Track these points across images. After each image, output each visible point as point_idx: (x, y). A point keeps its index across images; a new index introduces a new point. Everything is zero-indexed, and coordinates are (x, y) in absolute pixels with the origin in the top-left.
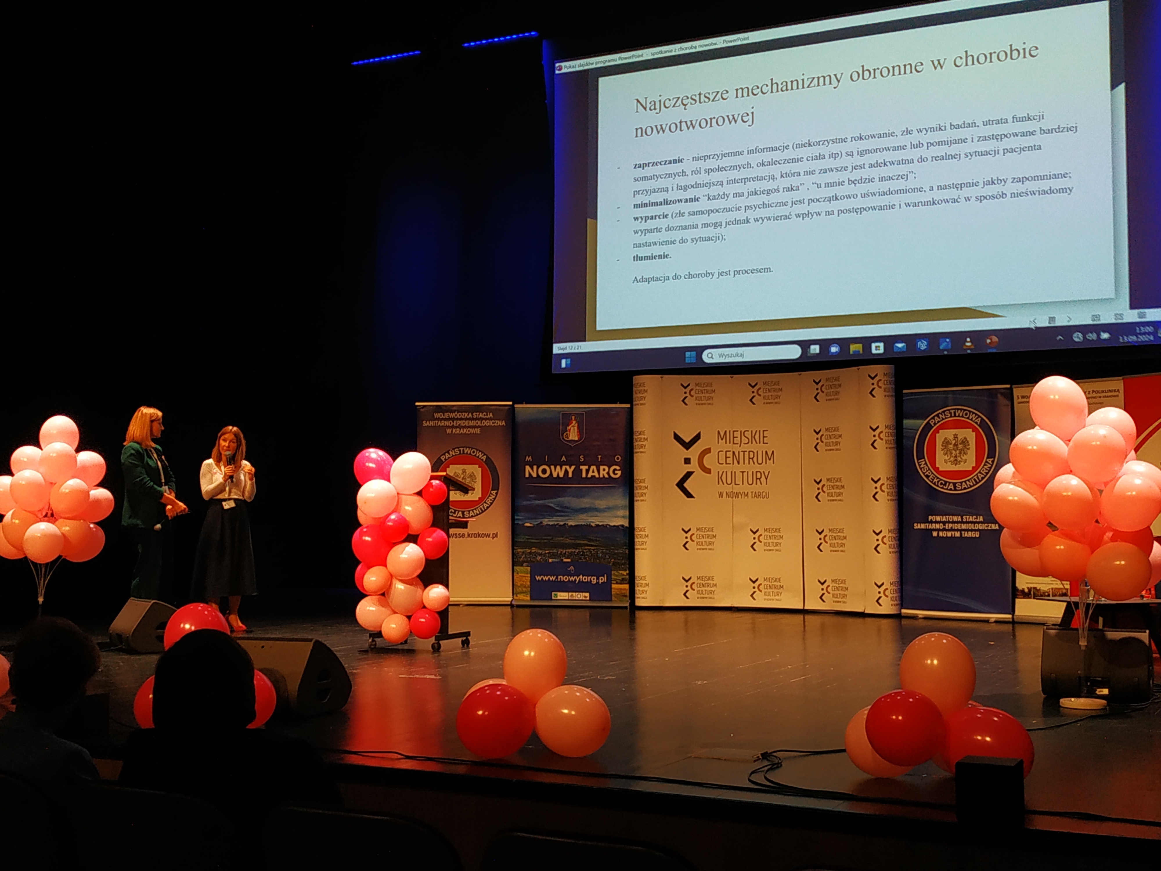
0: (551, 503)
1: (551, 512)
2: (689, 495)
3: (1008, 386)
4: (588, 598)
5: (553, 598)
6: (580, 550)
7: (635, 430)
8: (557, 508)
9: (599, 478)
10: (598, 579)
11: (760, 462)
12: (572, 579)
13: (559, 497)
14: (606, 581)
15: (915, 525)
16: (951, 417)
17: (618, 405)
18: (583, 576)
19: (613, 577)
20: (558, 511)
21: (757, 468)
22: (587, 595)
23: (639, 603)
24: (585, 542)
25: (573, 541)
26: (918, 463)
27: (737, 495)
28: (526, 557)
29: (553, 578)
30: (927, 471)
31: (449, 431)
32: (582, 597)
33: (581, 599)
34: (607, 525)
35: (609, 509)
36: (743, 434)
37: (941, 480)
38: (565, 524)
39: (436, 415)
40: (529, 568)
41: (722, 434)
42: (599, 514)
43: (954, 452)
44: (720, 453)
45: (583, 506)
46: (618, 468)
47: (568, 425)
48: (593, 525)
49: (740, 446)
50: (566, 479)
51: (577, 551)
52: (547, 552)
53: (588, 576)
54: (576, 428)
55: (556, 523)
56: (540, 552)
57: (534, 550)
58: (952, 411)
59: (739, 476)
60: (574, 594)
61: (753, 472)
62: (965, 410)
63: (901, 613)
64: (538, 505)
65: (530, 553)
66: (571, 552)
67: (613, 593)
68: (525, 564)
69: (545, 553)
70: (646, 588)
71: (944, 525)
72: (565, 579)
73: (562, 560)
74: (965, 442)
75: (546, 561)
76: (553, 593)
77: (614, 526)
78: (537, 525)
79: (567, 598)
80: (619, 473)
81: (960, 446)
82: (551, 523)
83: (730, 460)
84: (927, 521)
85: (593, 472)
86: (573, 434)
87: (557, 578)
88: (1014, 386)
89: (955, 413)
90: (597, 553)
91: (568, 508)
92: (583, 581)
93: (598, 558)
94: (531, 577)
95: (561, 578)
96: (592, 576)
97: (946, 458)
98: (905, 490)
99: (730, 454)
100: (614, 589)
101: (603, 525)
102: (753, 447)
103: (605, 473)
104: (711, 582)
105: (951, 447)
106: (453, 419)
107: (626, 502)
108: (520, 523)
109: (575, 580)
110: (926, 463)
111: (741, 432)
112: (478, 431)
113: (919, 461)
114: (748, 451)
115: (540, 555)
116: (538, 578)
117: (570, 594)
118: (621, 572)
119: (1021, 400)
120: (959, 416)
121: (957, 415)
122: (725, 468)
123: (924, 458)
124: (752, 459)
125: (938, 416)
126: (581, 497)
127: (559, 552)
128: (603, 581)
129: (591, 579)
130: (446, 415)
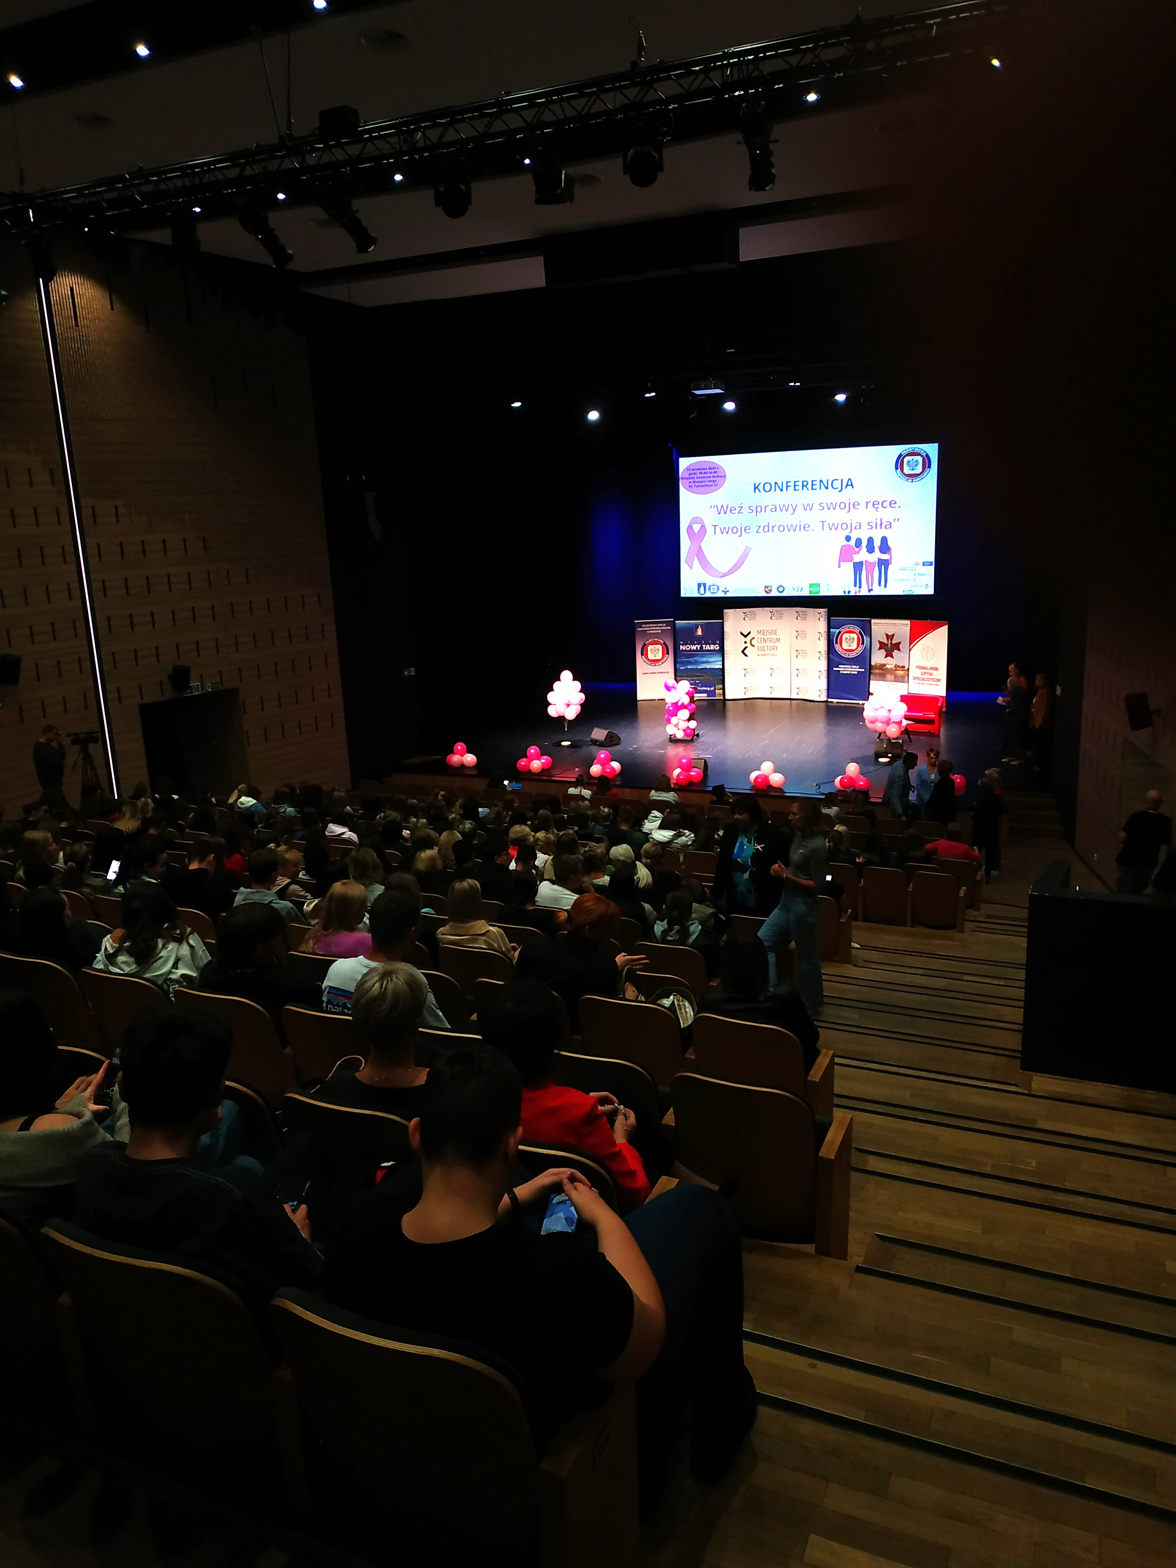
0: (691, 660)
1: (691, 663)
2: (746, 656)
6: (704, 678)
7: (724, 630)
8: (694, 662)
9: (710, 649)
10: (711, 688)
11: (774, 642)
13: (694, 657)
15: (834, 669)
16: (848, 629)
17: (718, 621)
19: (716, 687)
21: (773, 644)
22: (707, 695)
23: (727, 697)
24: (705, 675)
27: (765, 655)
30: (839, 649)
31: (648, 632)
33: (704, 696)
34: (714, 668)
35: (714, 662)
36: (767, 631)
37: (844, 652)
39: (643, 626)
41: (759, 630)
42: (709, 664)
43: (849, 642)
44: (759, 639)
45: (704, 661)
46: (718, 645)
47: (697, 629)
48: (708, 668)
49: (768, 636)
50: (697, 650)
51: (702, 678)
53: (706, 687)
54: (701, 630)
58: (849, 627)
59: (766, 647)
60: (701, 694)
61: (772, 646)
62: (853, 626)
63: (828, 701)
64: (685, 661)
66: (700, 678)
67: (716, 693)
70: (730, 692)
71: (844, 669)
74: (853, 639)
77: (717, 668)
78: (685, 667)
80: (718, 648)
82: (690, 667)
83: (762, 642)
84: (838, 667)
85: (708, 647)
86: (699, 632)
88: (872, 619)
90: (710, 679)
91: (699, 661)
96: (709, 687)
97: (846, 644)
98: (831, 655)
99: (762, 639)
101: (712, 668)
102: (772, 636)
103: (713, 647)
105: (848, 640)
106: (650, 627)
107: (721, 659)
108: (678, 667)
109: (701, 689)
110: (838, 646)
111: (767, 629)
112: (660, 631)
113: (836, 645)
114: (770, 637)
118: (719, 685)
119: (874, 625)
120: (851, 629)
122: (760, 645)
123: (838, 644)
124: (772, 641)
125: (844, 628)
126: (702, 657)
128: (713, 689)
129: (708, 689)
130: (647, 626)
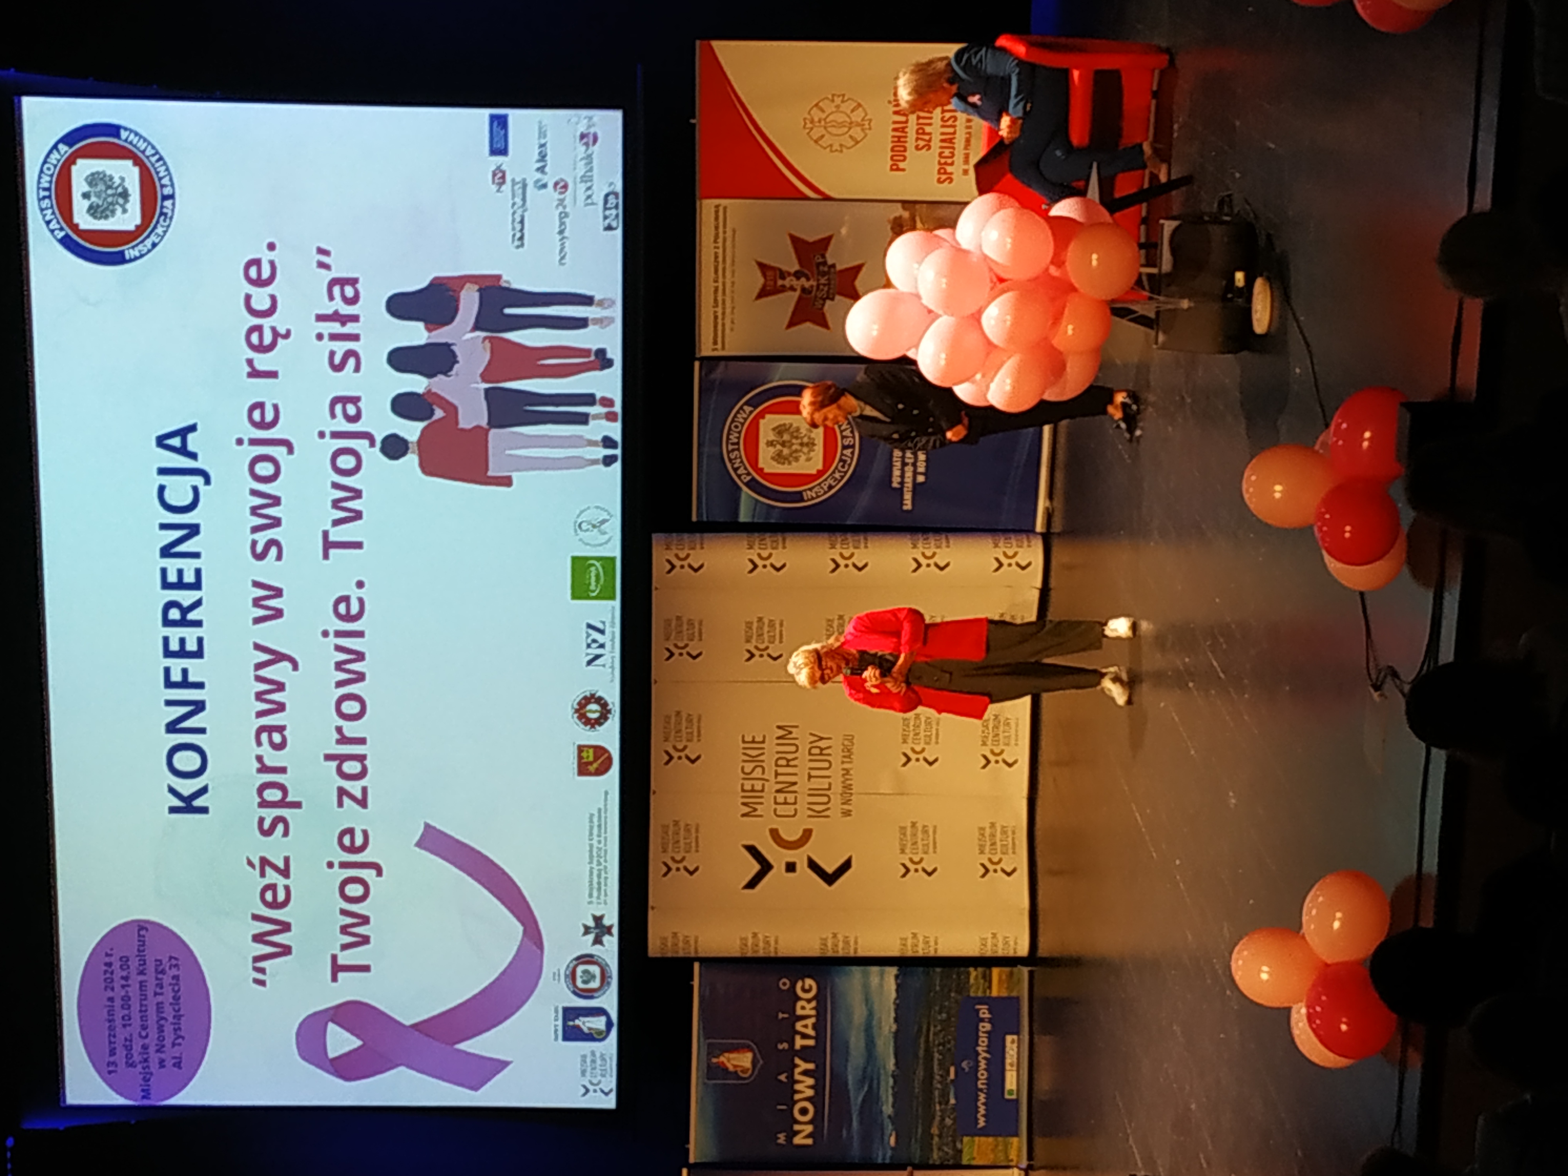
0: (857, 1099)
1: (872, 1099)
2: (846, 866)
3: (697, 364)
4: (1015, 1037)
5: (1014, 1097)
6: (935, 1050)
7: (738, 955)
8: (866, 1089)
9: (818, 1016)
10: (982, 1020)
11: (793, 749)
12: (983, 1064)
13: (846, 1084)
14: (986, 1007)
15: (905, 508)
16: (738, 450)
17: (696, 983)
18: (978, 1045)
19: (980, 994)
20: (870, 1087)
21: (803, 754)
22: (1009, 1038)
23: (1023, 950)
24: (922, 1040)
25: (921, 1061)
26: (809, 500)
27: (848, 787)
28: (947, 1145)
29: (982, 1097)
30: (822, 488)
32: (1012, 1047)
33: (1016, 1050)
34: (894, 1003)
35: (867, 1000)
37: (836, 468)
38: (893, 1076)
40: (966, 1139)
41: (746, 810)
42: (876, 1018)
43: (794, 447)
44: (778, 813)
45: (862, 1044)
46: (799, 985)
47: (727, 1069)
48: (894, 1027)
49: (767, 780)
50: (816, 1074)
51: (936, 1055)
52: (938, 1107)
53: (978, 1037)
54: (732, 1056)
55: (890, 1091)
56: (938, 1119)
57: (935, 1130)
58: (731, 447)
60: (1008, 1061)
61: (811, 760)
62: (730, 429)
63: (1042, 534)
64: (861, 1123)
65: (940, 1136)
66: (940, 1064)
67: (1004, 994)
68: (959, 1146)
69: (941, 1110)
70: (1000, 938)
71: (907, 464)
72: (983, 1075)
73: (952, 1081)
74: (780, 430)
75: (954, 1108)
76: (1007, 1096)
77: (897, 991)
78: (893, 1124)
79: (1015, 1074)
80: (809, 982)
81: (786, 437)
82: (891, 1099)
83: (791, 798)
84: (900, 491)
85: (806, 1026)
86: (742, 1061)
87: (981, 1090)
88: (697, 356)
89: (733, 444)
90: (941, 1021)
91: (865, 1069)
92: (988, 1046)
93: (949, 1018)
94: (980, 1135)
95: (983, 1084)
96: (977, 1030)
97: (803, 458)
98: (849, 522)
99: (781, 798)
100: (999, 991)
101: (896, 1010)
102: (769, 760)
103: (809, 1006)
104: (988, 832)
105: (786, 451)
107: (856, 970)
108: (889, 1153)
109: (985, 1058)
110: (810, 489)
111: (744, 779)
113: (805, 498)
114: (774, 768)
115: (943, 1119)
116: (982, 1123)
117: (1008, 1067)
118: (972, 981)
119: (719, 346)
120: (739, 438)
121: (736, 440)
122: (802, 806)
123: (800, 493)
124: (788, 761)
125: (736, 470)
126: (848, 1047)
127: (939, 1086)
128: (986, 1011)
129: (984, 1032)
